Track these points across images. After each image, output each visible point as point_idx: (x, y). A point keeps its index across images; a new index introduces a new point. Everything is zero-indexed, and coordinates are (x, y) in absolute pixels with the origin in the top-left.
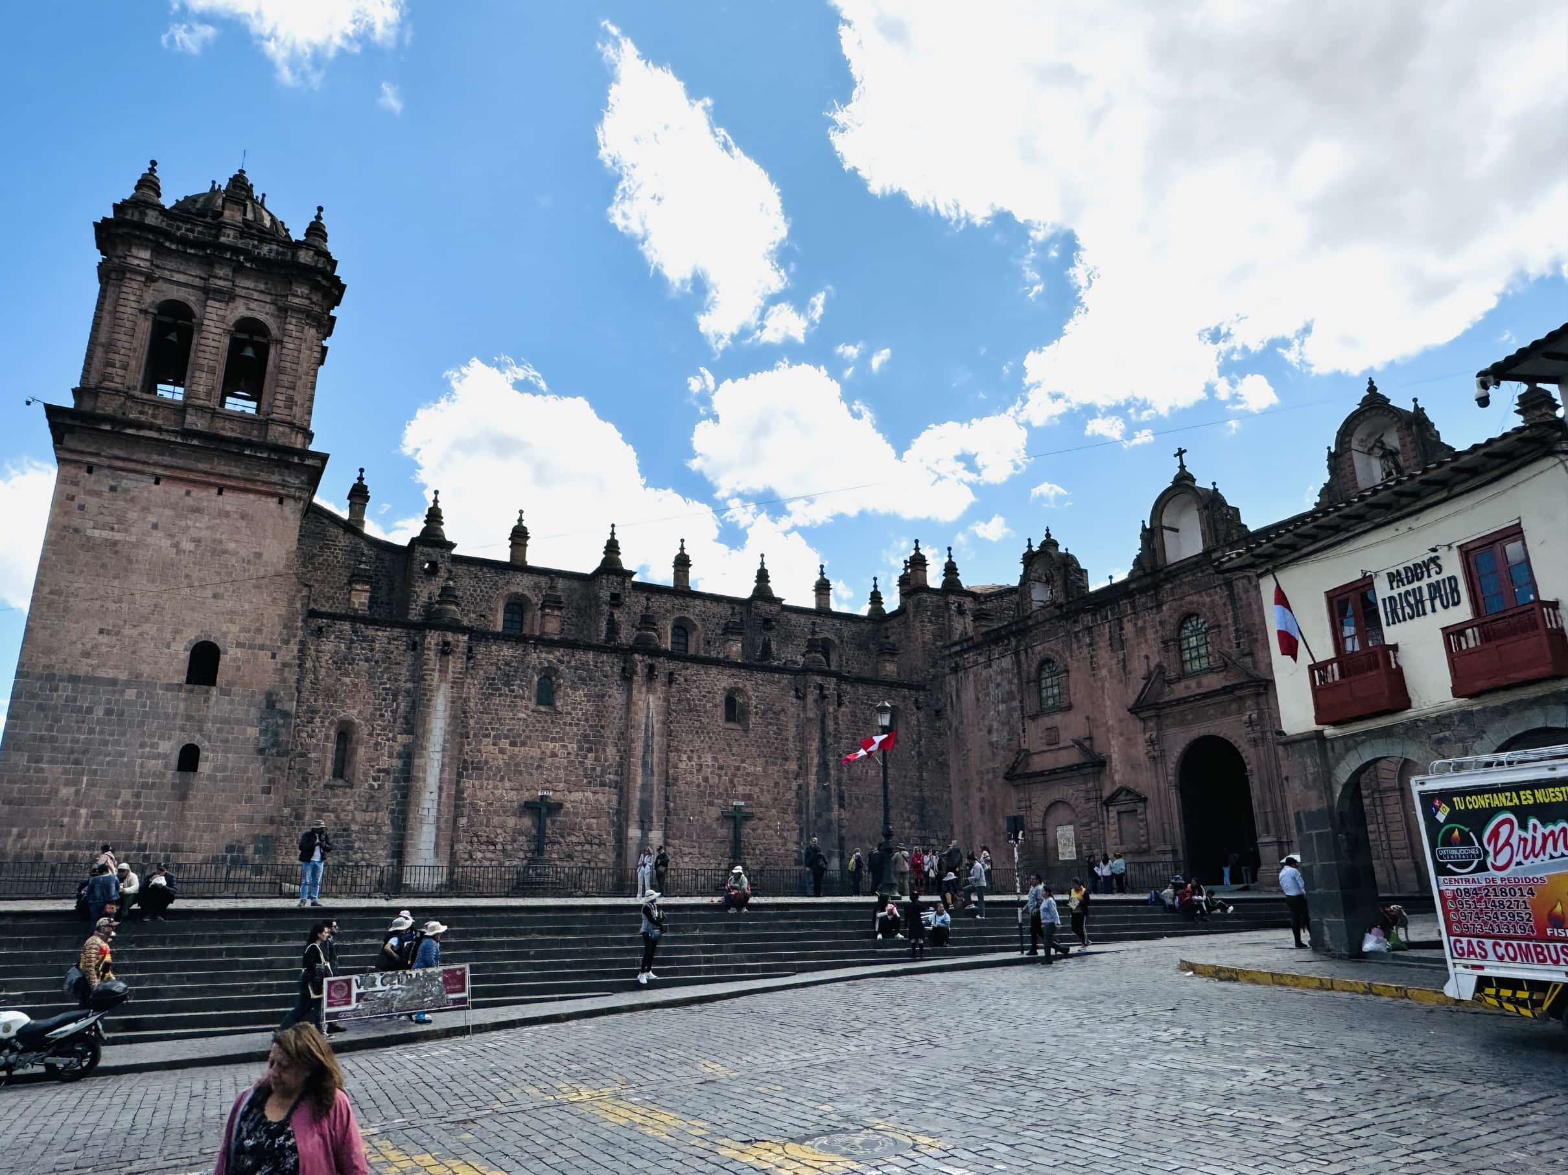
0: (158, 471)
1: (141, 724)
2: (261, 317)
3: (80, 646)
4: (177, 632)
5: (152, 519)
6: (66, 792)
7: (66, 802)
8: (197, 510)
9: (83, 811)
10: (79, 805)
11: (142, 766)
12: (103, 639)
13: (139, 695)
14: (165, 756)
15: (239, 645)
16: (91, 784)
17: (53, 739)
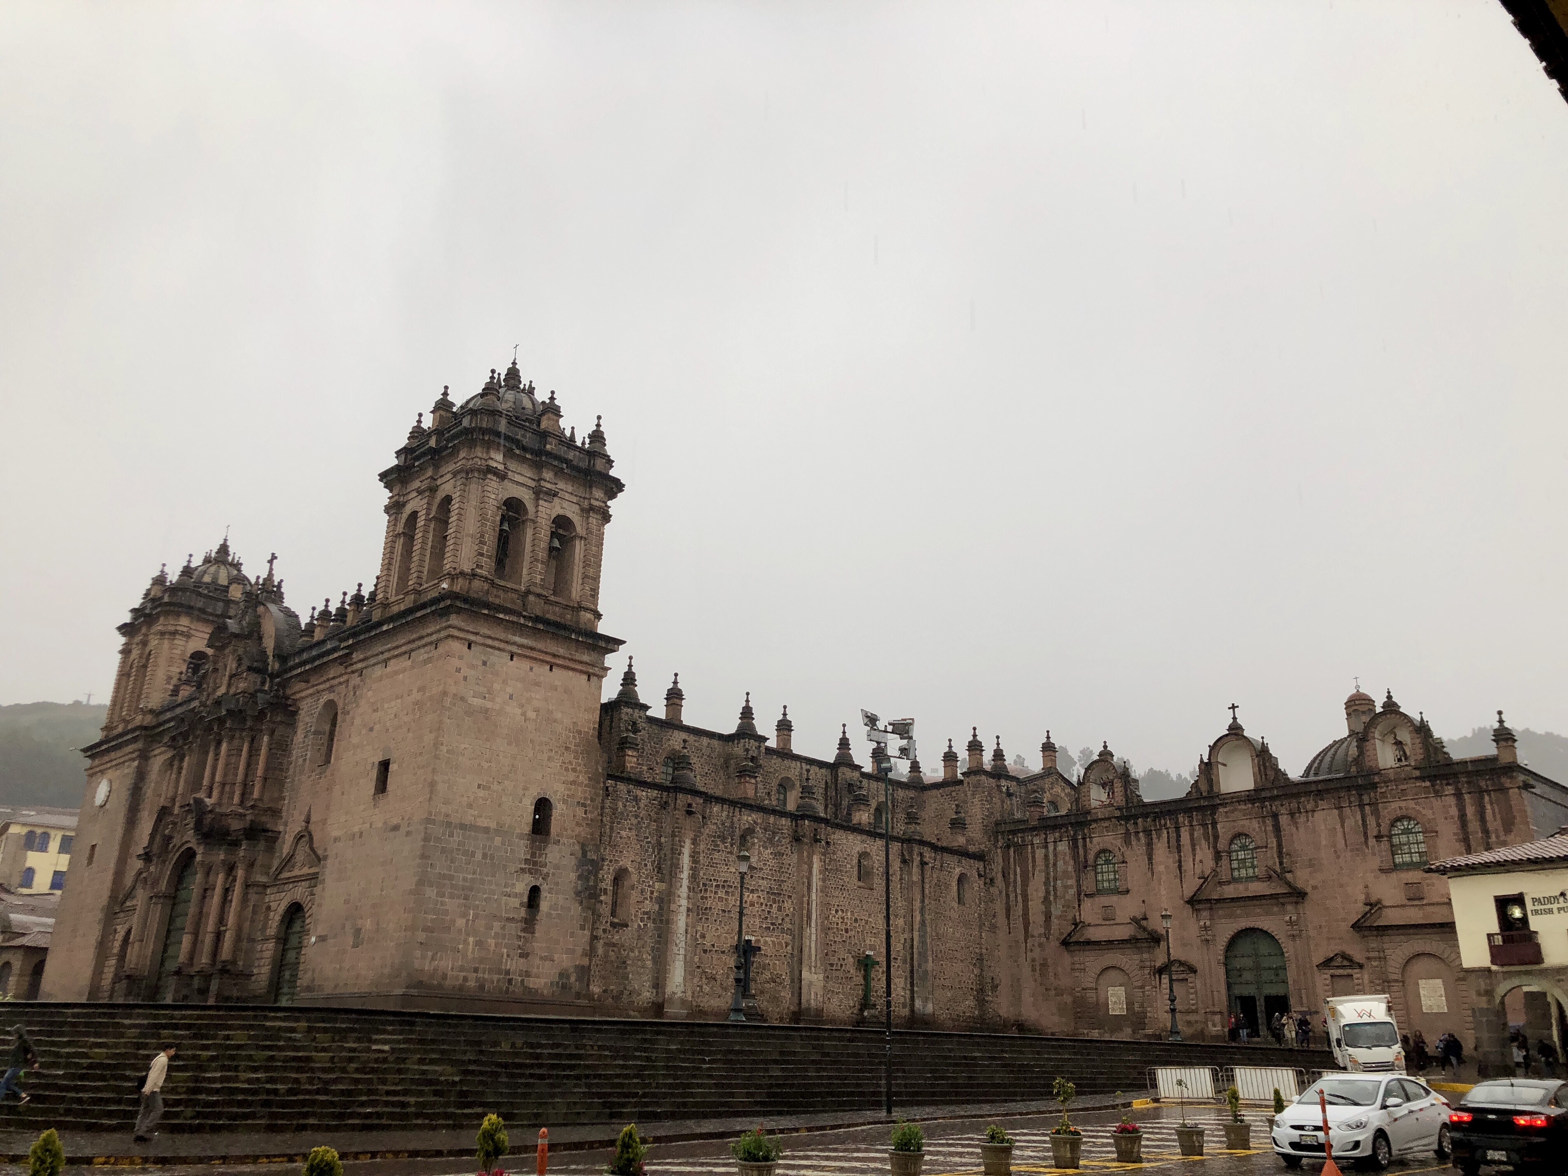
0: (514, 649)
1: (505, 867)
2: (569, 515)
3: (466, 799)
4: (525, 789)
5: (509, 690)
6: (460, 922)
7: (460, 931)
8: (538, 684)
9: (471, 939)
10: (468, 935)
11: (506, 904)
12: (481, 793)
13: (503, 843)
14: (521, 895)
15: (565, 802)
16: (476, 917)
17: (451, 878)
